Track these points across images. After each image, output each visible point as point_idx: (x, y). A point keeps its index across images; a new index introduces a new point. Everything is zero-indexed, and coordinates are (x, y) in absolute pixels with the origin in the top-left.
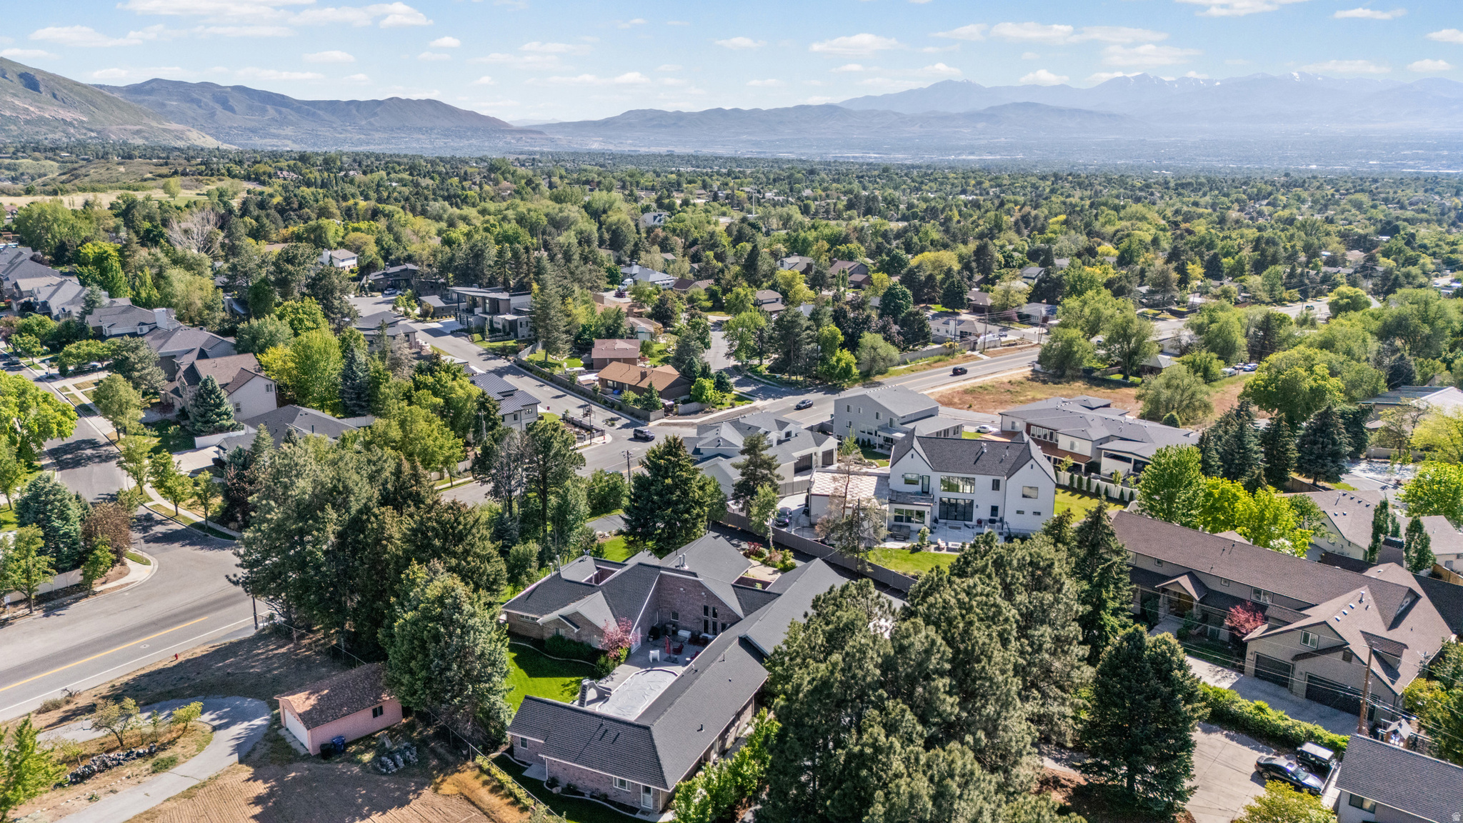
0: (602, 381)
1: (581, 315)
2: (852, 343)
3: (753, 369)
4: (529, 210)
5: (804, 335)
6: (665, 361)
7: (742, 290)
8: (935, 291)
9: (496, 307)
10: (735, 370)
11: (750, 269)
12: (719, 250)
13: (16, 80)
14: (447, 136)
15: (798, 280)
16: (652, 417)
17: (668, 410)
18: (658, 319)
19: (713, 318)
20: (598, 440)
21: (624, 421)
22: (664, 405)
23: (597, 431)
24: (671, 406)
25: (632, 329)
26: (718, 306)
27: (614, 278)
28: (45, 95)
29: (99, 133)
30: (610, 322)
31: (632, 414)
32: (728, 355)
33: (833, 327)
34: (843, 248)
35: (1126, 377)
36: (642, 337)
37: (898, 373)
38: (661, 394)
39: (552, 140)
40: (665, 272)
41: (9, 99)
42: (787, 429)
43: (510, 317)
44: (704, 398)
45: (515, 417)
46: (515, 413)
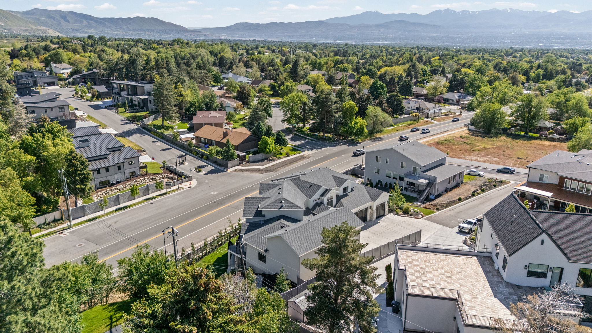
0: (198, 138)
1: (189, 96)
2: (362, 113)
3: (300, 130)
4: (181, 51)
5: (333, 107)
6: (243, 125)
7: (290, 83)
8: (394, 87)
9: (134, 91)
10: (288, 131)
11: (294, 74)
12: (276, 68)
14: (160, 33)
15: (321, 79)
16: (230, 165)
17: (242, 160)
18: (240, 100)
19: (273, 100)
20: (185, 185)
21: (210, 168)
22: (238, 156)
23: (186, 177)
24: (245, 156)
25: (222, 104)
26: (275, 94)
27: (217, 79)
29: (9, 30)
30: (208, 100)
31: (216, 162)
32: (283, 121)
33: (351, 102)
34: (341, 66)
35: (526, 133)
36: (228, 110)
37: (389, 132)
38: (237, 148)
39: (205, 35)
40: (247, 77)
42: (344, 186)
43: (143, 97)
44: (267, 150)
45: (119, 168)
46: (119, 165)
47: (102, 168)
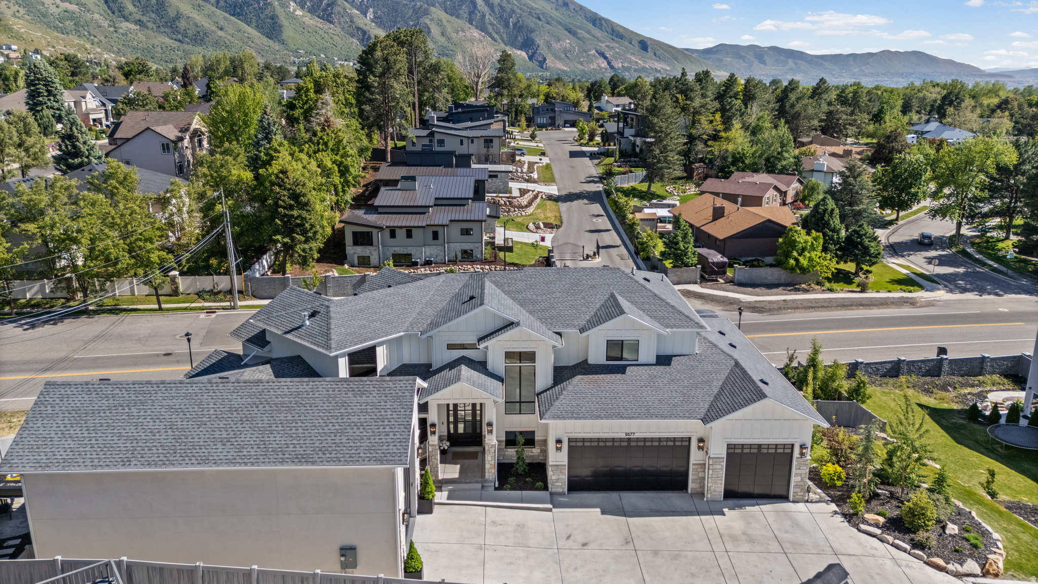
13: (637, 44)
17: (712, 272)
22: (702, 259)
24: (723, 265)
28: (650, 53)
40: (974, 131)
41: (629, 56)
44: (792, 262)
45: (435, 236)
46: (435, 229)
47: (401, 227)
